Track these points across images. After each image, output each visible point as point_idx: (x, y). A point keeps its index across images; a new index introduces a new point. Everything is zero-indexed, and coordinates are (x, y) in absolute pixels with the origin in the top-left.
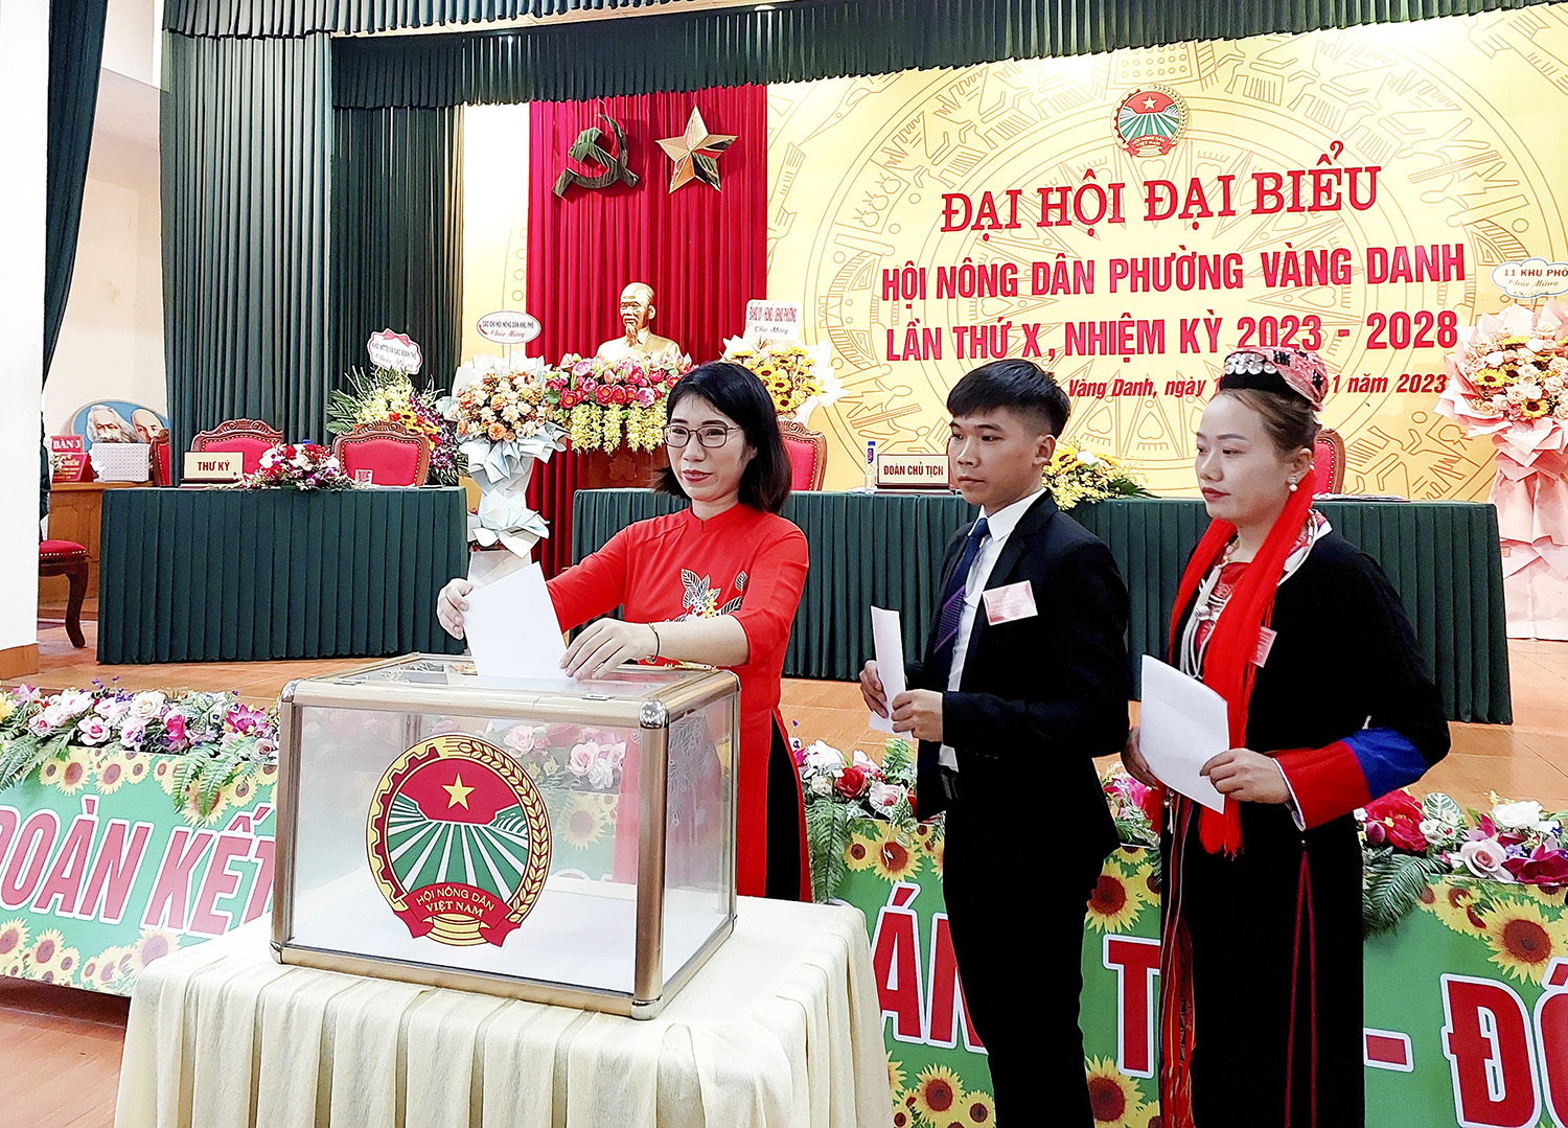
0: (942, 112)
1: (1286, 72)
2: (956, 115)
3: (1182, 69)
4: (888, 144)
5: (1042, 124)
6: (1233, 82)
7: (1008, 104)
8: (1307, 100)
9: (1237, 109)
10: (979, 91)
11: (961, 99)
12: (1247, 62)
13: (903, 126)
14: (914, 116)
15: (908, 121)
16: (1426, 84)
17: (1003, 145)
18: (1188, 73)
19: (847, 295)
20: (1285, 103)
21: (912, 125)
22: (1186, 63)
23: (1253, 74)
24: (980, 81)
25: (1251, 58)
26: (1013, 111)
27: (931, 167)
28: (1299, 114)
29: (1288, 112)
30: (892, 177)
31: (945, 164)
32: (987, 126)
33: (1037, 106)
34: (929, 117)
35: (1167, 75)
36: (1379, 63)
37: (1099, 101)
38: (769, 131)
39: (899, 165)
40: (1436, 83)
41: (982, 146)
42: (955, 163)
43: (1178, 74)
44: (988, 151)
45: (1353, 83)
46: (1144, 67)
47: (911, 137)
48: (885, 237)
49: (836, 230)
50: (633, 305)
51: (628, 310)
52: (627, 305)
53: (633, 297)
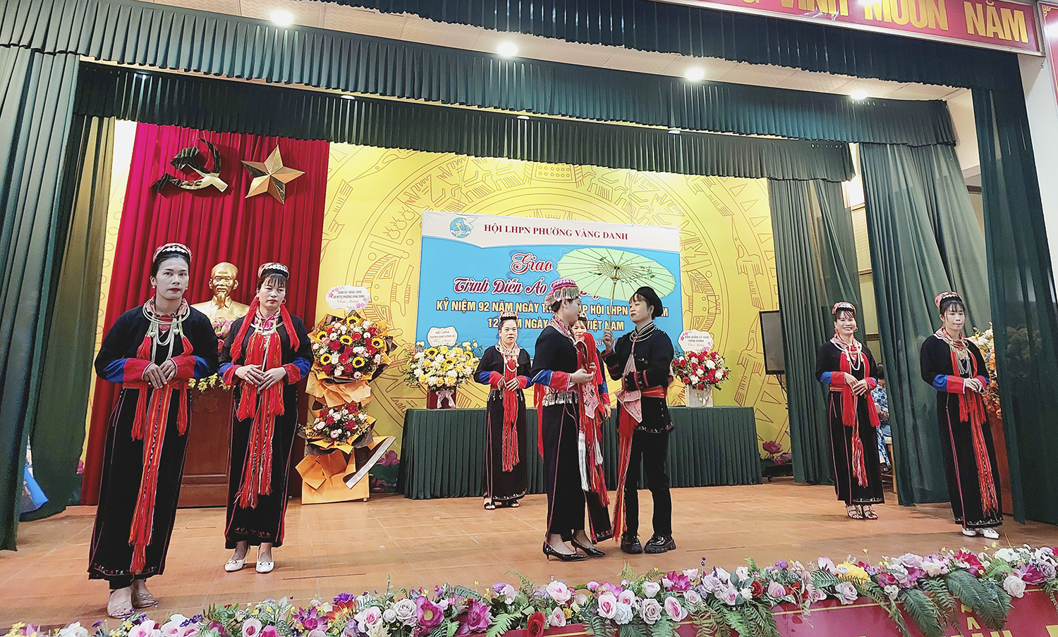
0: (442, 177)
1: (614, 186)
2: (449, 179)
3: (568, 176)
4: (408, 190)
5: (497, 192)
6: (591, 186)
7: (479, 179)
8: (623, 201)
9: (593, 200)
10: (464, 168)
11: (454, 172)
12: (597, 177)
13: (418, 181)
14: (425, 176)
15: (422, 178)
16: (670, 202)
17: (476, 201)
18: (570, 178)
19: (376, 281)
20: (613, 201)
21: (423, 182)
23: (600, 184)
24: (464, 163)
25: (599, 176)
26: (482, 183)
27: (434, 208)
28: (619, 207)
29: (614, 206)
30: (410, 210)
31: (442, 207)
32: (468, 189)
33: (496, 183)
34: (434, 178)
35: (560, 178)
36: (652, 189)
37: (527, 185)
38: (329, 170)
39: (414, 204)
40: (674, 201)
41: (464, 200)
42: (448, 207)
43: (565, 178)
44: (467, 203)
45: (642, 196)
46: (549, 171)
47: (422, 188)
48: (404, 247)
49: (371, 238)
50: (226, 278)
51: (222, 282)
52: (221, 278)
53: (226, 273)
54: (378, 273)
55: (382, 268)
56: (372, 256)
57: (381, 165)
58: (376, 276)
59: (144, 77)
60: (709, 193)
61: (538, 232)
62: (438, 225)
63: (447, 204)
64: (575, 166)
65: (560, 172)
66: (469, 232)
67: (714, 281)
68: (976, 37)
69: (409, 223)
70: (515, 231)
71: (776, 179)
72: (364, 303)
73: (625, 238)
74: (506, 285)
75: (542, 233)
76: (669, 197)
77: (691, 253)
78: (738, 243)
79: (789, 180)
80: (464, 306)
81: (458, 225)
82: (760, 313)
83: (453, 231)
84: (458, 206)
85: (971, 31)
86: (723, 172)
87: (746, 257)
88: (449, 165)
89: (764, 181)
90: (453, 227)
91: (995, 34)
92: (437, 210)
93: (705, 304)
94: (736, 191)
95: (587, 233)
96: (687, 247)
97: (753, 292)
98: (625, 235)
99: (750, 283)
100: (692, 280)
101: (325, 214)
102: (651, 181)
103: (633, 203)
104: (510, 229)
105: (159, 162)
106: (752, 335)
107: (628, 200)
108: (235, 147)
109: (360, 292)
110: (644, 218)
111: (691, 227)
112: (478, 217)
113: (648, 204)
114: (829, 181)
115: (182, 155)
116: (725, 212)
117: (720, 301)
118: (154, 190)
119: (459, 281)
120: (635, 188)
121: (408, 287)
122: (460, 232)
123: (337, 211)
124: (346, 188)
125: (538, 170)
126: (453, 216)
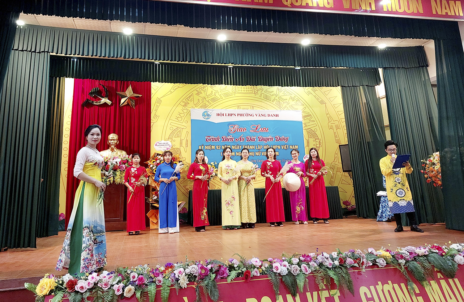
0: (198, 94)
1: (272, 94)
2: (201, 95)
3: (251, 91)
4: (184, 100)
5: (221, 100)
6: (261, 94)
7: (213, 94)
8: (276, 100)
9: (263, 101)
10: (206, 90)
11: (202, 92)
13: (188, 96)
14: (190, 94)
15: (189, 95)
16: (297, 99)
17: (212, 103)
19: (173, 139)
20: (271, 101)
21: (190, 97)
22: (251, 89)
23: (265, 93)
24: (206, 88)
25: (264, 90)
26: (214, 96)
27: (195, 107)
28: (274, 103)
29: (272, 103)
30: (185, 109)
31: (199, 107)
32: (209, 99)
33: (220, 95)
34: (195, 96)
35: (248, 92)
36: (289, 94)
37: (233, 96)
38: (152, 94)
39: (187, 106)
40: (299, 99)
41: (207, 103)
42: (201, 107)
43: (250, 92)
44: (209, 105)
45: (284, 97)
46: (243, 89)
47: (190, 99)
48: (184, 124)
49: (170, 121)
50: (114, 140)
51: (112, 141)
52: (112, 140)
53: (114, 138)
54: (174, 135)
55: (176, 133)
56: (171, 129)
57: (172, 91)
58: (174, 136)
59: (75, 60)
60: (314, 94)
61: (239, 116)
62: (197, 114)
63: (200, 105)
64: (254, 86)
65: (248, 89)
66: (210, 117)
67: (318, 133)
68: (437, 15)
69: (186, 114)
70: (229, 115)
71: (345, 87)
72: (169, 147)
73: (277, 116)
74: (227, 138)
75: (241, 116)
76: (296, 97)
77: (307, 121)
78: (328, 116)
79: (351, 87)
80: (210, 147)
81: (206, 114)
82: (340, 146)
83: (203, 117)
84: (205, 106)
85: (434, 13)
86: (321, 85)
87: (332, 122)
88: (200, 89)
89: (339, 88)
90: (203, 115)
91: (447, 13)
92: (196, 108)
93: (315, 143)
94: (327, 93)
95: (260, 115)
96: (305, 118)
97: (336, 137)
98: (277, 115)
99: (335, 133)
100: (308, 133)
101: (151, 112)
102: (288, 91)
103: (280, 101)
104: (227, 115)
105: (84, 94)
106: (336, 156)
107: (278, 99)
108: (113, 86)
109: (168, 143)
110: (285, 107)
111: (307, 110)
112: (214, 111)
113: (287, 101)
114: (369, 86)
115: (93, 91)
116: (322, 102)
117: (321, 141)
118: (83, 106)
119: (207, 137)
120: (281, 94)
121: (187, 141)
122: (207, 117)
123: (156, 110)
124: (159, 101)
125: (238, 89)
126: (203, 110)
